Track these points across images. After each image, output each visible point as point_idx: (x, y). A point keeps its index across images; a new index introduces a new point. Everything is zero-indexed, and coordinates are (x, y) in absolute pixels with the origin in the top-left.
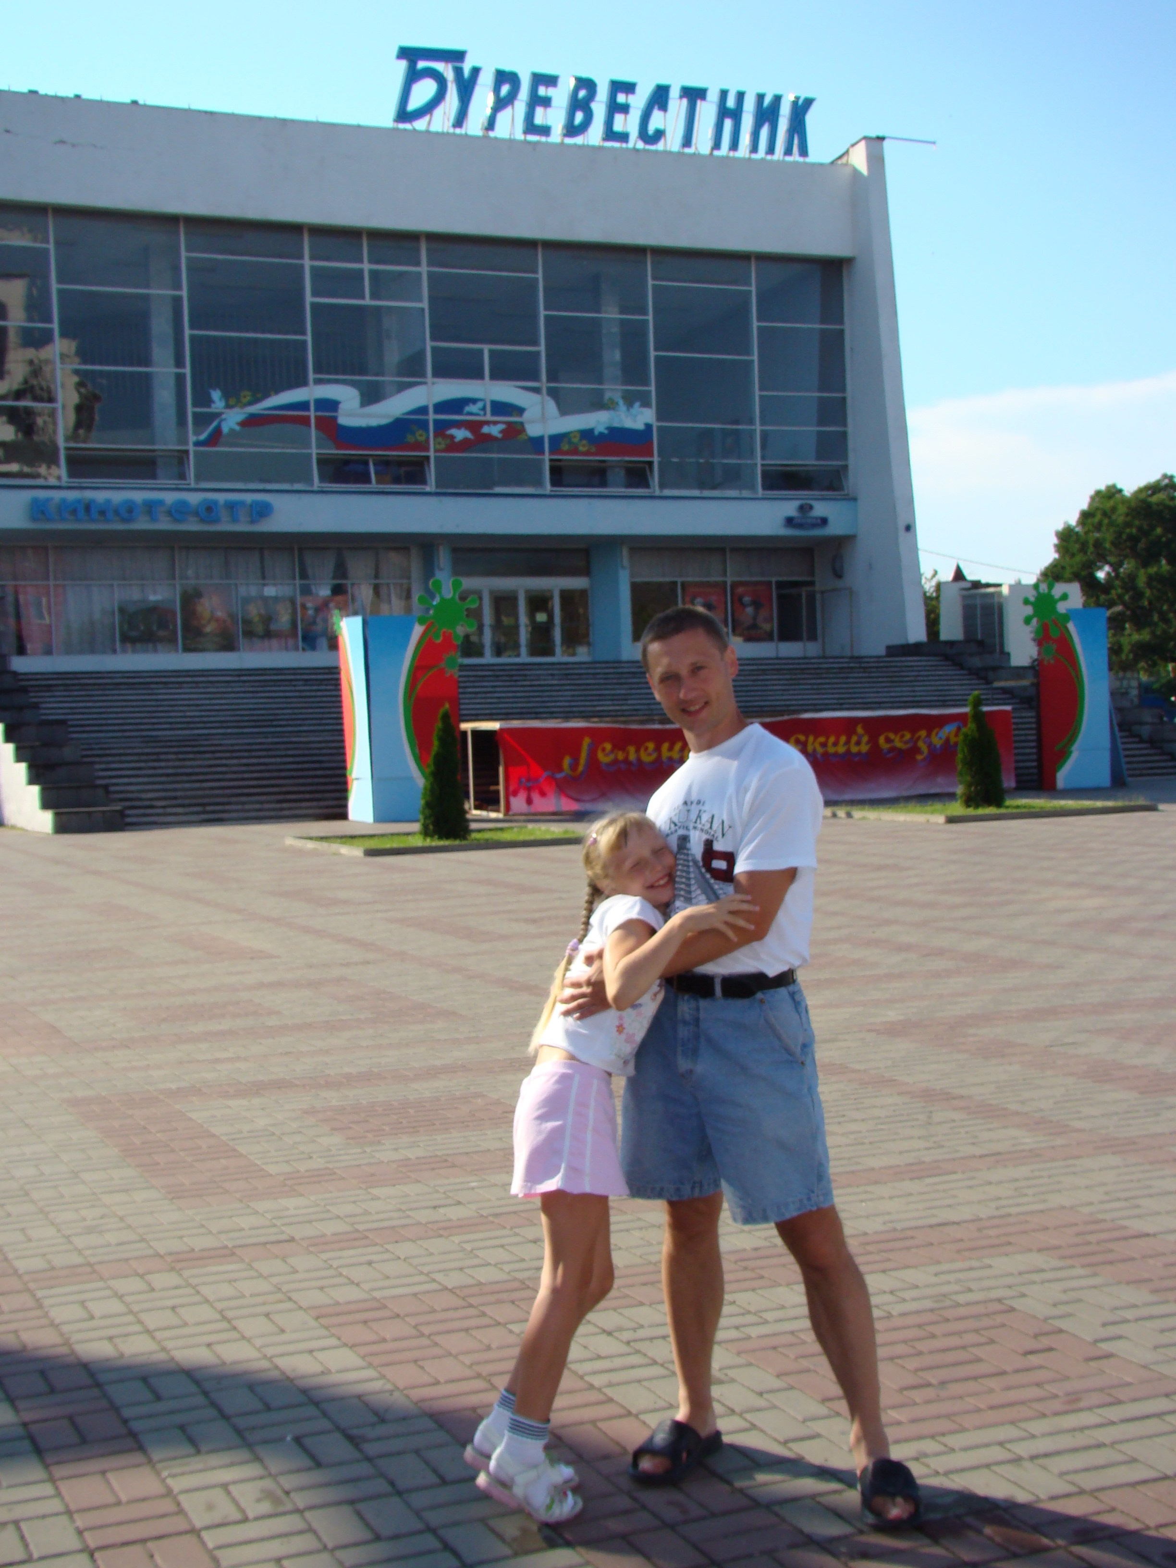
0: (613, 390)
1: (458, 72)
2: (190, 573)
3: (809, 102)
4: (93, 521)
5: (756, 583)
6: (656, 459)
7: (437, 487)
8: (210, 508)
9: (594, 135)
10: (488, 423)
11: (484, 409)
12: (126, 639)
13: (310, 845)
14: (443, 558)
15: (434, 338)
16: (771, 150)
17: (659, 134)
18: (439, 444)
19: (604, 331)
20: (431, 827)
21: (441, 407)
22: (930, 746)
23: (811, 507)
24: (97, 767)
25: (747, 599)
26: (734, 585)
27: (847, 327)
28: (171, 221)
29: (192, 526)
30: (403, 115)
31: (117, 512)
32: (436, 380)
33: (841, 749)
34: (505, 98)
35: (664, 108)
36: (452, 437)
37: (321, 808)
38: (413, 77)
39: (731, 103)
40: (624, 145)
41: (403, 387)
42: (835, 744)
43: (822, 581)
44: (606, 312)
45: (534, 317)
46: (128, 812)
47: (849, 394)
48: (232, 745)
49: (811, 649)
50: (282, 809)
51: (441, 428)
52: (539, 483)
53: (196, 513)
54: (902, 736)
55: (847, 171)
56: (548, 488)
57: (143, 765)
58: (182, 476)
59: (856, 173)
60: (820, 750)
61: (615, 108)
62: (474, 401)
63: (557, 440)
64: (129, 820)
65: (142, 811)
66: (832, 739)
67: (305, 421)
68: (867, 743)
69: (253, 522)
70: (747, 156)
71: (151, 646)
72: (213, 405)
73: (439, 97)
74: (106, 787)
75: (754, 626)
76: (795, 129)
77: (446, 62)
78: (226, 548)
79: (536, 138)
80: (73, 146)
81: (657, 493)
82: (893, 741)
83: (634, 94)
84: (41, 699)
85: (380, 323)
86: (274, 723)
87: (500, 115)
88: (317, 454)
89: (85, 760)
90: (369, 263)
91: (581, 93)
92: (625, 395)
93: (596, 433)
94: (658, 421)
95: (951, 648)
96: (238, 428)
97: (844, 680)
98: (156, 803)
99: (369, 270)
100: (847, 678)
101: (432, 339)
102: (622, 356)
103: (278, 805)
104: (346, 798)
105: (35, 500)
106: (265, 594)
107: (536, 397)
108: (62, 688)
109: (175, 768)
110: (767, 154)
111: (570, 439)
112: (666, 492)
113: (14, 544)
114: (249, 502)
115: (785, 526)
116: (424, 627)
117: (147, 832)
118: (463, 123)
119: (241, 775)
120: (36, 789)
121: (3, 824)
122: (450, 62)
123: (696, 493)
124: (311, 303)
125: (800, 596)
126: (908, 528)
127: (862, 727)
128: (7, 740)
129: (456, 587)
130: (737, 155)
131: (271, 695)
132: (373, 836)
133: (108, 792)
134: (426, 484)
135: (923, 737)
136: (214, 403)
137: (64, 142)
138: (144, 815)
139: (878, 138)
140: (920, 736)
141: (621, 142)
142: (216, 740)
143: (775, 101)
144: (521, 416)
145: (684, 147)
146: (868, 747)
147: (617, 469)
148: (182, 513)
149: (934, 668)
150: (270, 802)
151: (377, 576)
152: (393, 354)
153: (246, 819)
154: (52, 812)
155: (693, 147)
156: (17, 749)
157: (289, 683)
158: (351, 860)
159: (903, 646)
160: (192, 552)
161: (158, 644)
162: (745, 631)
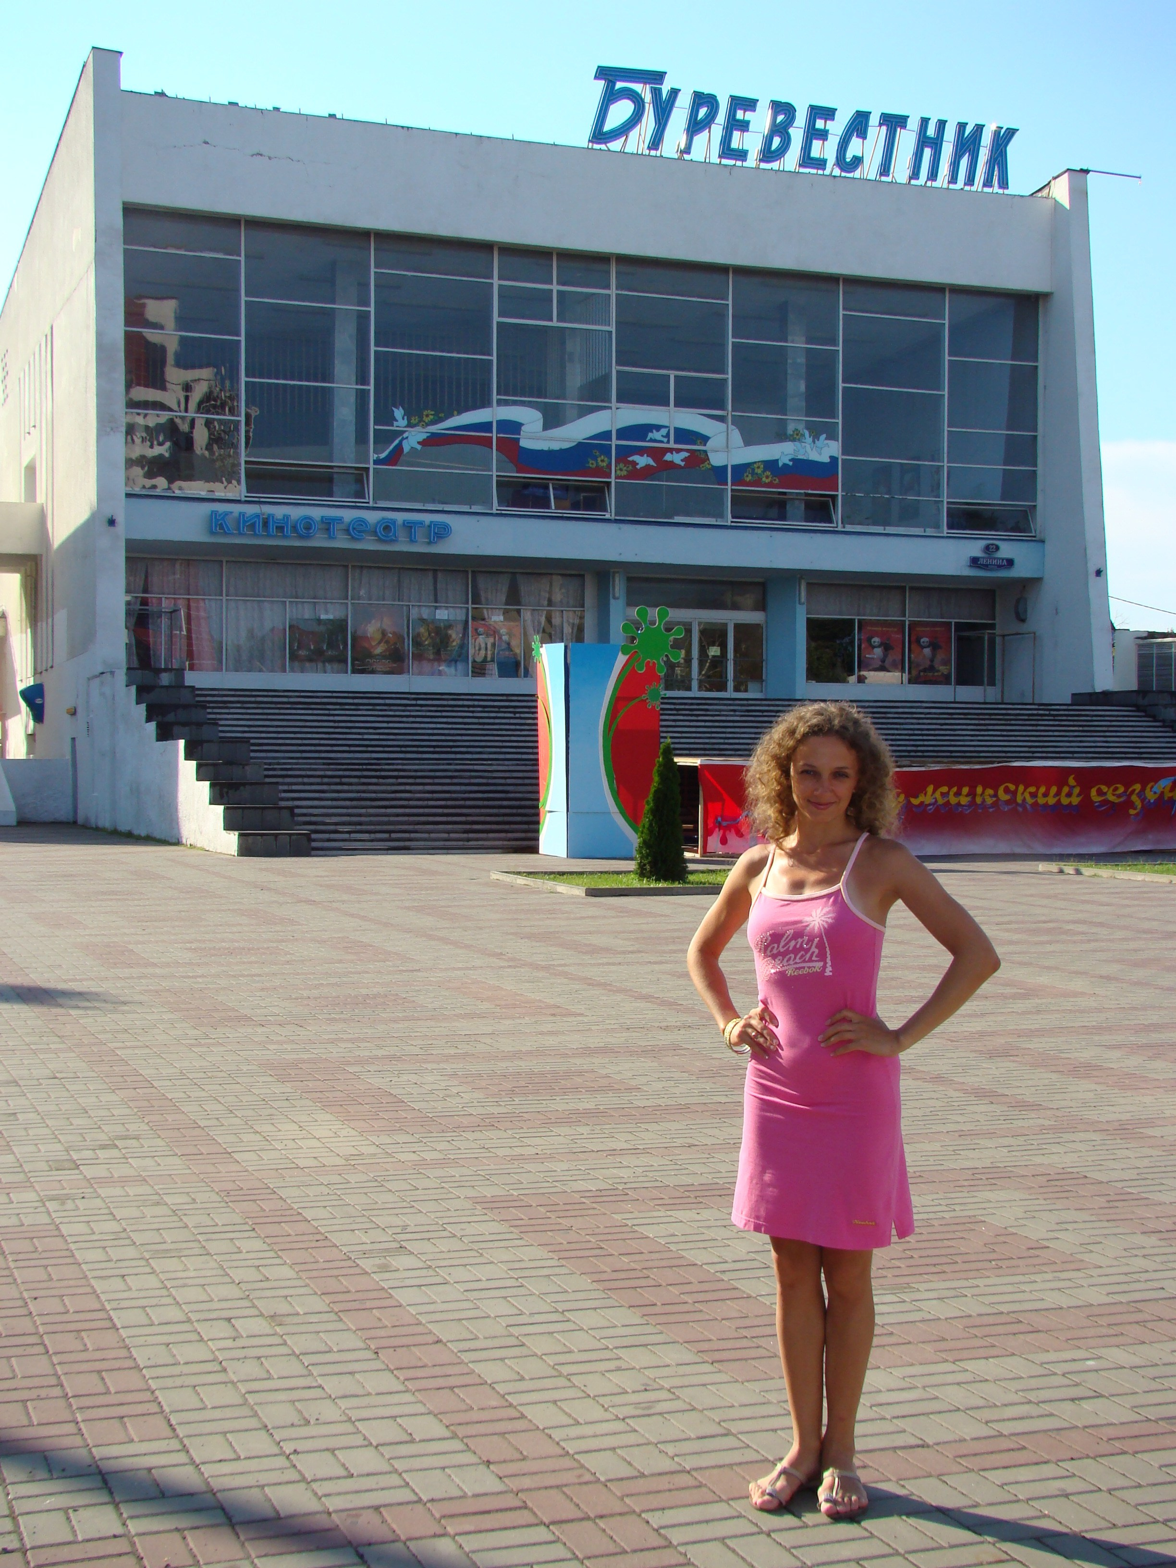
0: (795, 421)
1: (656, 93)
2: (362, 593)
3: (1011, 132)
4: (269, 536)
5: (935, 624)
6: (840, 493)
7: (616, 515)
8: (388, 527)
9: (791, 160)
10: (671, 450)
11: (668, 436)
12: (294, 657)
13: (521, 881)
14: (619, 587)
15: (620, 363)
16: (970, 181)
17: (857, 161)
18: (621, 470)
19: (789, 361)
20: (648, 867)
21: (624, 433)
22: (1144, 800)
23: (997, 548)
24: (281, 787)
25: (925, 640)
26: (913, 625)
27: (1040, 364)
28: (362, 235)
29: (369, 545)
30: (599, 135)
31: (294, 528)
32: (620, 405)
33: (1051, 801)
34: (702, 121)
35: (863, 135)
36: (634, 463)
37: (509, 840)
38: (610, 97)
39: (931, 131)
40: (820, 172)
41: (584, 412)
42: (1045, 795)
43: (1003, 624)
44: (793, 342)
45: (723, 346)
46: (314, 836)
47: (1040, 433)
48: (416, 771)
49: (991, 694)
50: (468, 840)
51: (624, 454)
52: (721, 515)
53: (375, 533)
54: (1116, 789)
55: (1050, 202)
56: (729, 520)
57: (325, 787)
58: (360, 494)
59: (1057, 205)
60: (1030, 800)
61: (813, 134)
62: (658, 428)
63: (740, 470)
64: (314, 844)
65: (327, 836)
66: (1043, 789)
67: (487, 442)
68: (1079, 795)
69: (430, 543)
70: (945, 186)
71: (320, 665)
72: (395, 423)
73: (635, 119)
74: (291, 809)
75: (932, 668)
76: (995, 160)
77: (645, 83)
78: (400, 569)
79: (732, 162)
80: (270, 158)
81: (840, 528)
82: (1105, 794)
83: (833, 120)
84: (218, 716)
85: (563, 344)
86: (453, 750)
87: (696, 139)
88: (497, 476)
89: (268, 780)
90: (559, 283)
91: (780, 118)
92: (810, 426)
93: (780, 464)
94: (843, 454)
95: (1144, 698)
96: (419, 447)
97: (1034, 728)
98: (340, 828)
99: (559, 292)
100: (1037, 725)
101: (618, 364)
102: (807, 387)
103: (465, 835)
104: (537, 831)
105: (214, 513)
106: (437, 617)
107: (721, 426)
108: (239, 705)
109: (358, 792)
110: (965, 184)
111: (753, 470)
112: (849, 528)
113: (190, 558)
114: (427, 523)
115: (970, 566)
116: (627, 657)
117: (335, 859)
118: (658, 145)
119: (425, 803)
120: (220, 809)
121: (178, 843)
122: (649, 84)
123: (879, 529)
124: (498, 323)
125: (981, 639)
126: (1099, 573)
127: (1074, 778)
128: (188, 756)
129: (662, 615)
130: (935, 184)
131: (450, 720)
132: (582, 873)
133: (293, 815)
134: (606, 511)
135: (1137, 791)
136: (397, 421)
137: (261, 155)
138: (329, 840)
139: (1082, 171)
140: (1134, 790)
141: (818, 169)
142: (398, 764)
143: (977, 130)
144: (705, 445)
145: (881, 175)
146: (1079, 799)
147: (797, 502)
148: (360, 532)
149: (1126, 719)
150: (456, 832)
151: (550, 603)
152: (576, 378)
153: (433, 849)
154: (237, 833)
155: (891, 175)
156: (199, 767)
157: (466, 709)
158: (576, 900)
159: (1090, 694)
160: (365, 571)
161: (327, 664)
162: (922, 674)
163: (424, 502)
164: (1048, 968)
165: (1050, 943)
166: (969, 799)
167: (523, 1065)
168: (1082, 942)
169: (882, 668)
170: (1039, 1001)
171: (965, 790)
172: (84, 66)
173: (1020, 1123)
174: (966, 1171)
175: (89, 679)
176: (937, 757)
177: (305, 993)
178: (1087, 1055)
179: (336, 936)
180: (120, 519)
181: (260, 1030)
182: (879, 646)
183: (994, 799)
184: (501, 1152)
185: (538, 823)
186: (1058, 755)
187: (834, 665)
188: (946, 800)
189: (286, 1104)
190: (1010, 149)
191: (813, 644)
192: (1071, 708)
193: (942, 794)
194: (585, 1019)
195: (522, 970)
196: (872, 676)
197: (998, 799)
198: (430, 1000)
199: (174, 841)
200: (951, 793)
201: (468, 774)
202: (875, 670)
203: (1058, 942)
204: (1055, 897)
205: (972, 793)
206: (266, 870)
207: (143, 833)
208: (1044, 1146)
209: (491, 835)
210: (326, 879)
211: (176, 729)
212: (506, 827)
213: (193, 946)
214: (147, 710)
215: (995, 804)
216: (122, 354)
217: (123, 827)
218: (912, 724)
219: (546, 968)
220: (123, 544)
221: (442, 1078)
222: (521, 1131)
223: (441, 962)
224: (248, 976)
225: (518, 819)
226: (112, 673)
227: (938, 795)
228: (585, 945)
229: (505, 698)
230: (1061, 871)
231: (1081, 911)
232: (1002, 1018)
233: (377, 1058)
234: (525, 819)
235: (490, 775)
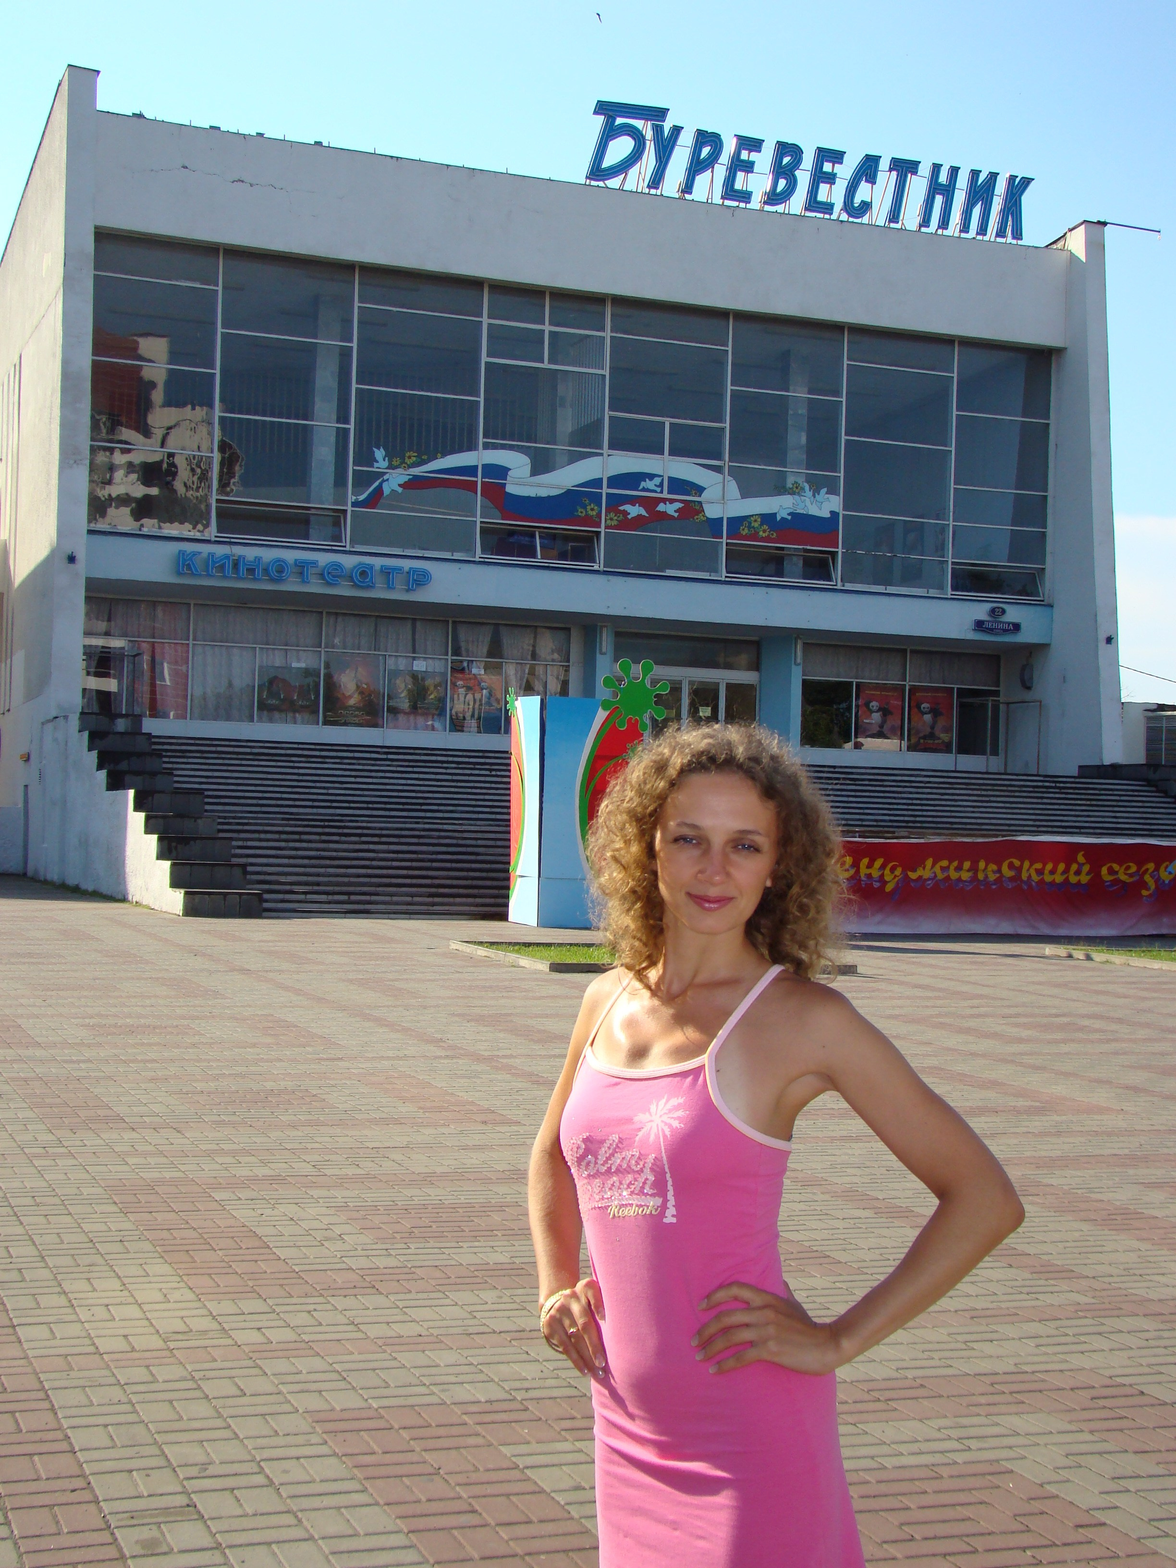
0: (795, 474)
1: (658, 130)
2: (337, 641)
3: (1026, 182)
4: (239, 579)
5: (936, 690)
6: (840, 550)
7: (604, 567)
8: (364, 572)
9: (797, 203)
10: (664, 500)
11: (661, 485)
12: (263, 706)
13: (481, 952)
14: (606, 641)
15: (611, 408)
16: (982, 230)
17: (866, 206)
18: (611, 519)
19: (791, 412)
21: (615, 481)
22: (1157, 880)
23: (1003, 612)
24: (234, 843)
25: (925, 706)
26: (913, 690)
27: (1052, 421)
28: (348, 267)
29: (344, 590)
30: (597, 172)
31: (266, 571)
32: (611, 452)
33: (1059, 878)
34: (705, 160)
35: (872, 180)
36: (626, 513)
37: (477, 905)
38: (609, 133)
39: (943, 178)
40: (827, 216)
41: (575, 458)
42: (1052, 872)
43: (1008, 691)
44: (794, 391)
45: (721, 396)
46: (266, 896)
47: (1050, 493)
48: (381, 829)
49: (994, 763)
50: (433, 904)
51: (615, 503)
52: (716, 571)
53: (351, 579)
54: (1128, 868)
55: (1065, 255)
56: (723, 574)
57: (283, 844)
58: (337, 538)
59: (1072, 257)
60: (1035, 878)
61: (820, 177)
62: (651, 477)
63: (736, 522)
64: (266, 905)
65: (281, 896)
66: (1049, 866)
67: (472, 487)
68: (1088, 873)
69: (408, 590)
70: (957, 234)
71: (290, 715)
72: (376, 465)
73: (635, 157)
74: (244, 866)
75: (932, 735)
76: (1009, 209)
77: (647, 120)
78: (377, 616)
79: (735, 204)
80: (251, 185)
81: (839, 587)
82: (1117, 873)
83: (841, 163)
84: (175, 766)
85: (554, 388)
86: (424, 807)
87: (698, 179)
88: (481, 522)
89: (221, 835)
90: (550, 324)
91: (786, 160)
92: (810, 479)
93: (778, 518)
94: (844, 510)
95: (1154, 773)
96: (400, 490)
97: (1039, 801)
98: (296, 888)
99: (550, 332)
100: (1042, 798)
101: (611, 409)
102: (807, 439)
103: (430, 899)
104: (507, 897)
105: (182, 553)
106: (415, 668)
107: (717, 477)
108: (198, 755)
109: (318, 850)
110: (978, 234)
111: (750, 523)
112: (849, 586)
113: (155, 599)
114: (406, 569)
115: (974, 630)
116: (607, 713)
117: (287, 921)
118: (659, 184)
119: (389, 864)
120: (167, 864)
121: (124, 899)
122: (651, 120)
123: (880, 589)
124: (486, 363)
125: (984, 706)
126: (1109, 640)
127: (1083, 855)
128: (138, 808)
129: (646, 671)
130: (946, 233)
131: (421, 776)
132: (549, 945)
133: (245, 873)
134: (595, 562)
135: (1150, 871)
136: (377, 462)
137: (242, 181)
138: (283, 901)
139: (1099, 223)
140: (1147, 870)
141: (825, 213)
142: (362, 822)
143: (991, 178)
144: (700, 496)
145: (890, 221)
146: (1088, 877)
147: (795, 559)
148: (334, 576)
149: (1136, 793)
150: (420, 896)
151: (534, 656)
152: (566, 424)
153: (394, 913)
154: (183, 891)
155: (900, 222)
156: (148, 819)
157: (440, 765)
158: (538, 976)
159: (1098, 767)
160: (340, 619)
161: (297, 715)
162: (922, 741)
163: (404, 547)
164: (1067, 1075)
165: (1064, 1041)
166: (970, 874)
167: (434, 1194)
168: (1101, 1041)
169: (880, 735)
170: (1058, 1118)
171: (967, 865)
172: (59, 85)
173: (1049, 1299)
174: (982, 1378)
175: (43, 724)
176: (937, 828)
177: (199, 1086)
178: (1122, 1196)
179: (260, 1013)
180: (81, 556)
181: (128, 1135)
182: (877, 712)
183: (998, 875)
184: (373, 1331)
185: (508, 888)
186: (1064, 830)
187: (830, 731)
188: (946, 874)
189: (118, 1247)
190: (1025, 198)
191: (810, 709)
192: (1077, 780)
193: (943, 869)
194: (521, 1130)
195: (461, 1062)
196: (869, 743)
197: (1002, 876)
198: (344, 1099)
199: (120, 897)
200: (952, 868)
201: (437, 834)
202: (873, 736)
203: (1073, 1041)
204: (1065, 985)
205: (974, 869)
206: (209, 932)
207: (91, 888)
208: (1082, 1338)
209: (458, 900)
210: (271, 944)
211: (128, 778)
212: (475, 891)
213: (92, 1022)
214: (98, 757)
215: (998, 881)
216: (89, 384)
217: (71, 881)
218: (911, 793)
219: (489, 1059)
220: (82, 583)
221: (329, 1211)
222: (408, 1296)
223: (369, 1049)
224: (142, 1061)
225: (489, 883)
226: (66, 717)
227: (937, 869)
228: (539, 1031)
229: (481, 754)
230: (1070, 956)
231: (1097, 1004)
232: (1015, 1141)
233: (255, 1179)
234: (495, 883)
235: (459, 835)
